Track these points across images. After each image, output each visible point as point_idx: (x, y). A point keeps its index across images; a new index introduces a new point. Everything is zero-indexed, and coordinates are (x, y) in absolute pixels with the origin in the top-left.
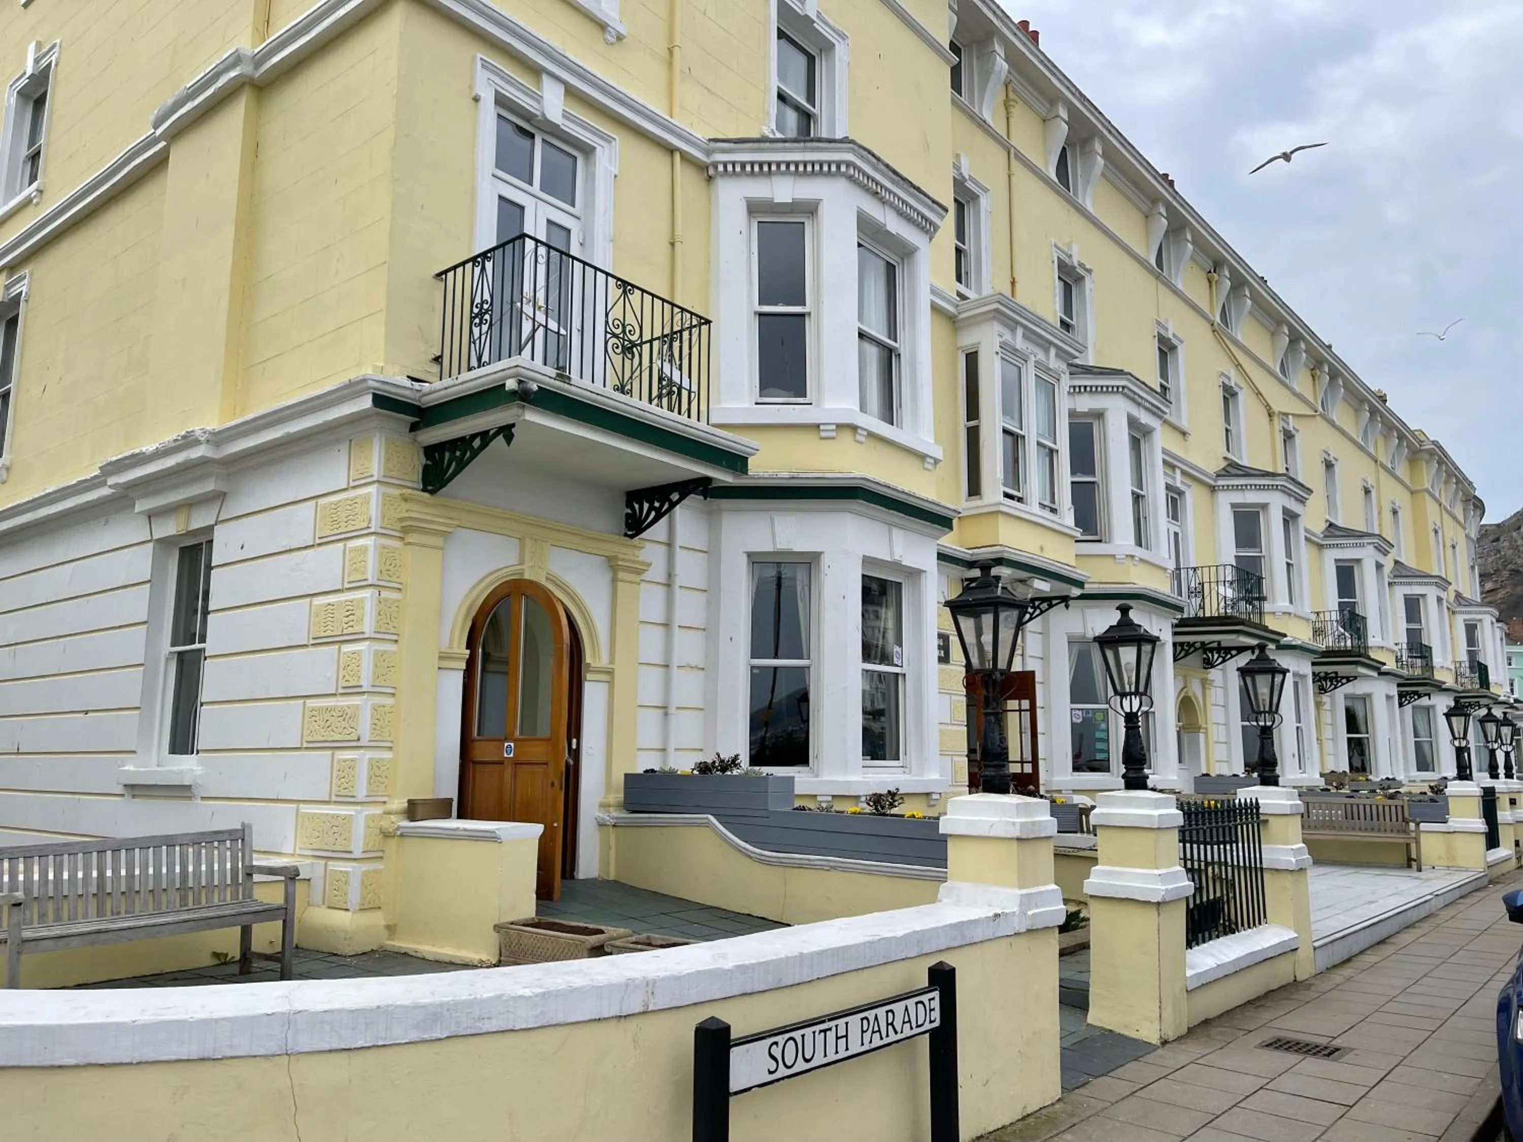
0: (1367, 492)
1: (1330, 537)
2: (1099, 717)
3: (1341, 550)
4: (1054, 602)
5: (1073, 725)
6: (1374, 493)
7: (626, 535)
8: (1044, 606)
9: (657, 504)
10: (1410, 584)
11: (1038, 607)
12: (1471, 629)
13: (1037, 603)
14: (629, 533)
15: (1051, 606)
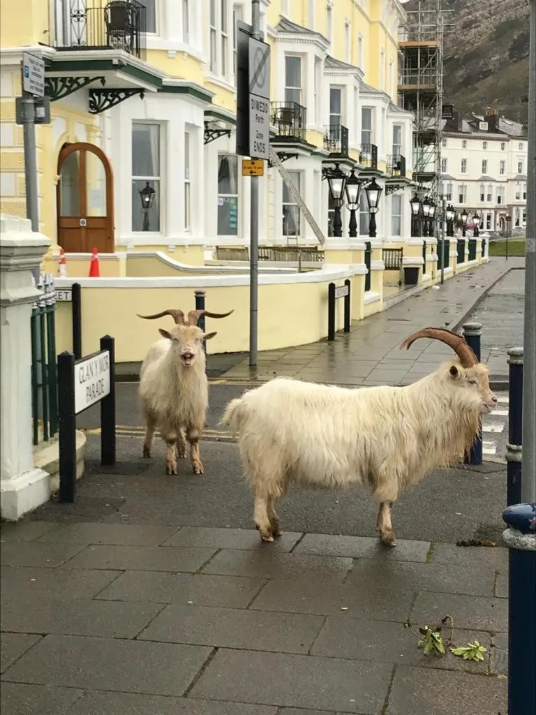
0: (347, 26)
1: (328, 67)
2: (233, 202)
3: (334, 77)
4: (221, 133)
5: (219, 206)
6: (350, 26)
7: (90, 112)
8: (215, 135)
9: (110, 98)
10: (366, 98)
11: (211, 136)
12: (397, 129)
13: (210, 133)
14: (93, 111)
15: (219, 135)
